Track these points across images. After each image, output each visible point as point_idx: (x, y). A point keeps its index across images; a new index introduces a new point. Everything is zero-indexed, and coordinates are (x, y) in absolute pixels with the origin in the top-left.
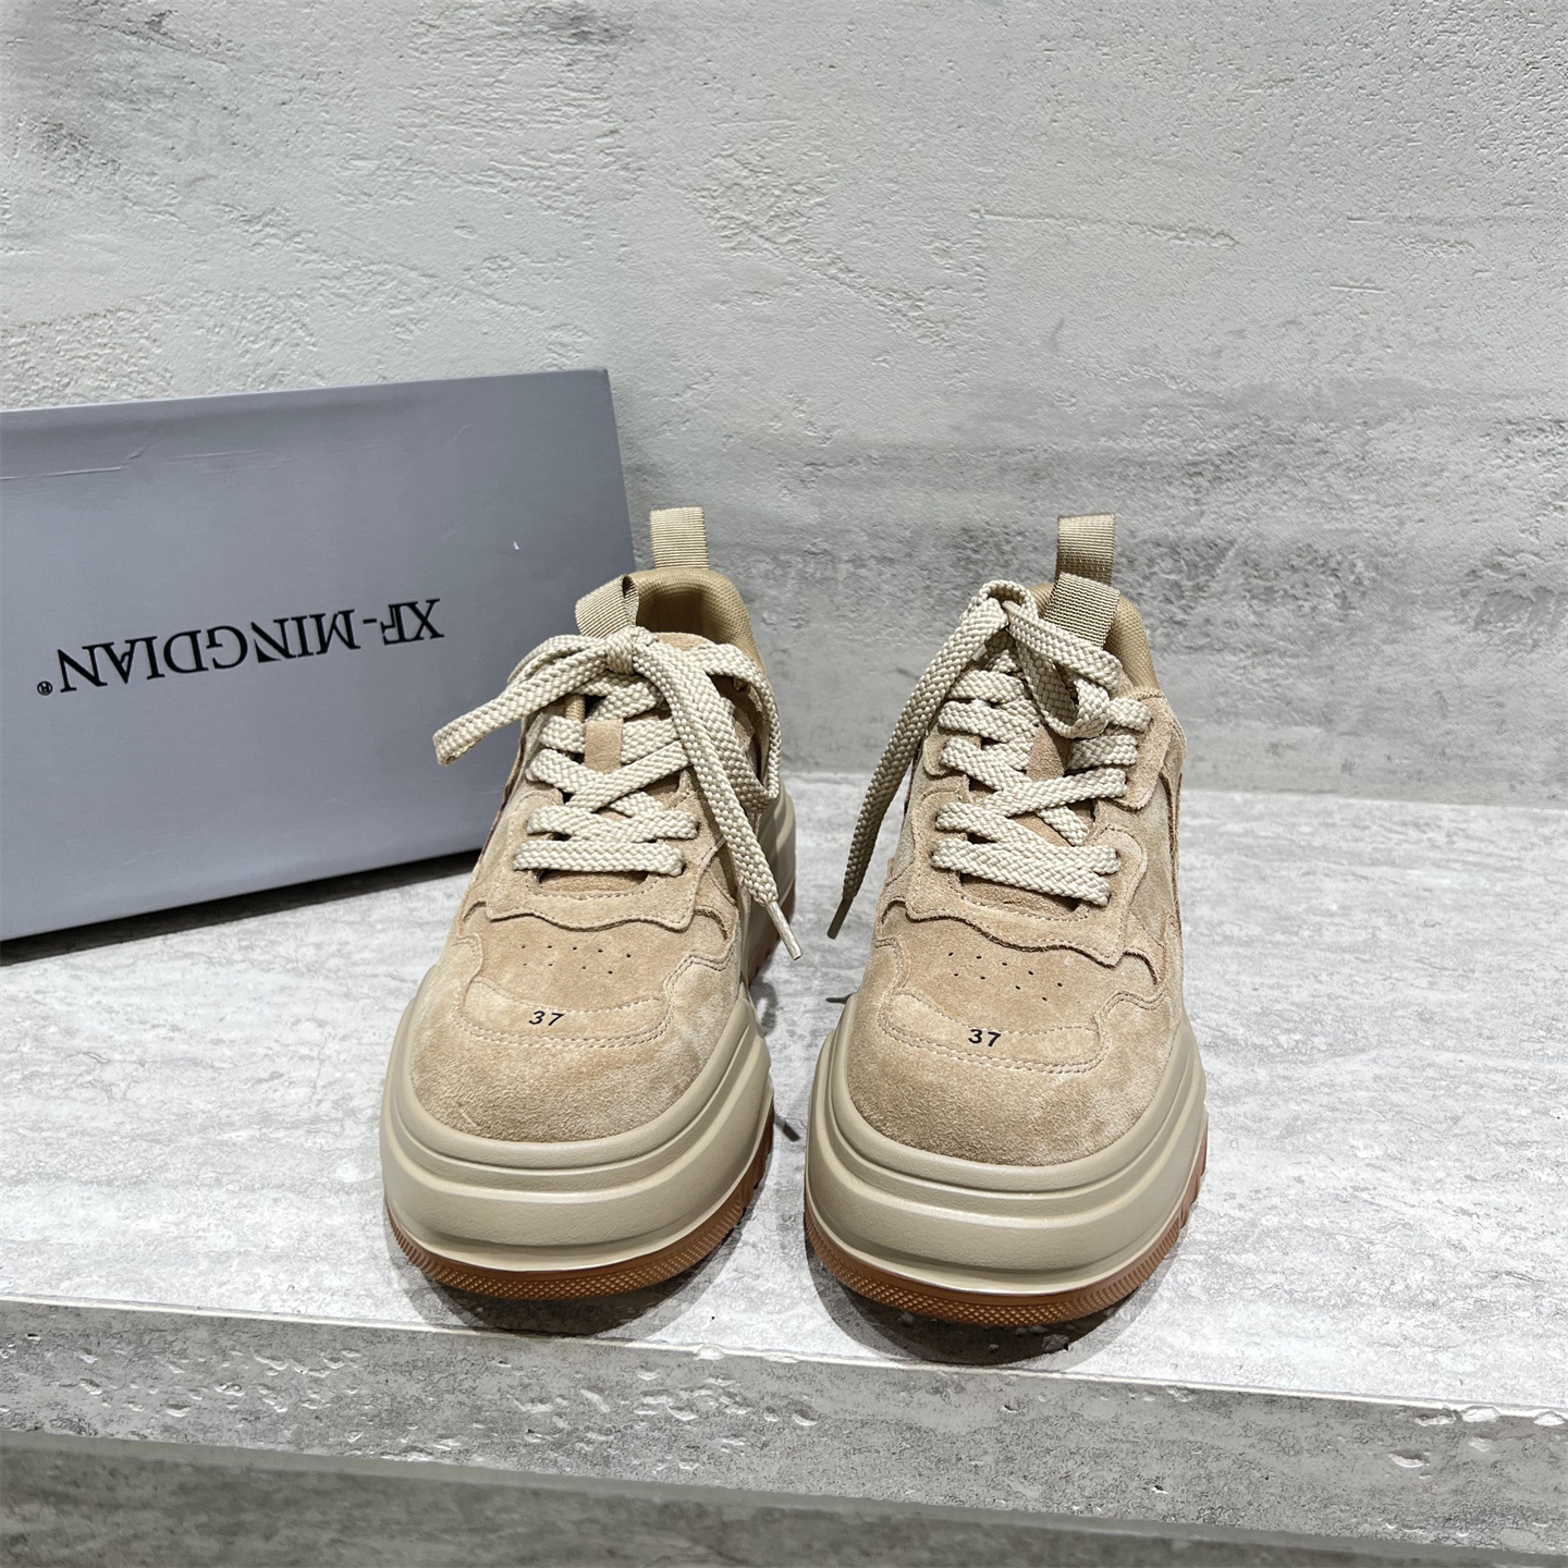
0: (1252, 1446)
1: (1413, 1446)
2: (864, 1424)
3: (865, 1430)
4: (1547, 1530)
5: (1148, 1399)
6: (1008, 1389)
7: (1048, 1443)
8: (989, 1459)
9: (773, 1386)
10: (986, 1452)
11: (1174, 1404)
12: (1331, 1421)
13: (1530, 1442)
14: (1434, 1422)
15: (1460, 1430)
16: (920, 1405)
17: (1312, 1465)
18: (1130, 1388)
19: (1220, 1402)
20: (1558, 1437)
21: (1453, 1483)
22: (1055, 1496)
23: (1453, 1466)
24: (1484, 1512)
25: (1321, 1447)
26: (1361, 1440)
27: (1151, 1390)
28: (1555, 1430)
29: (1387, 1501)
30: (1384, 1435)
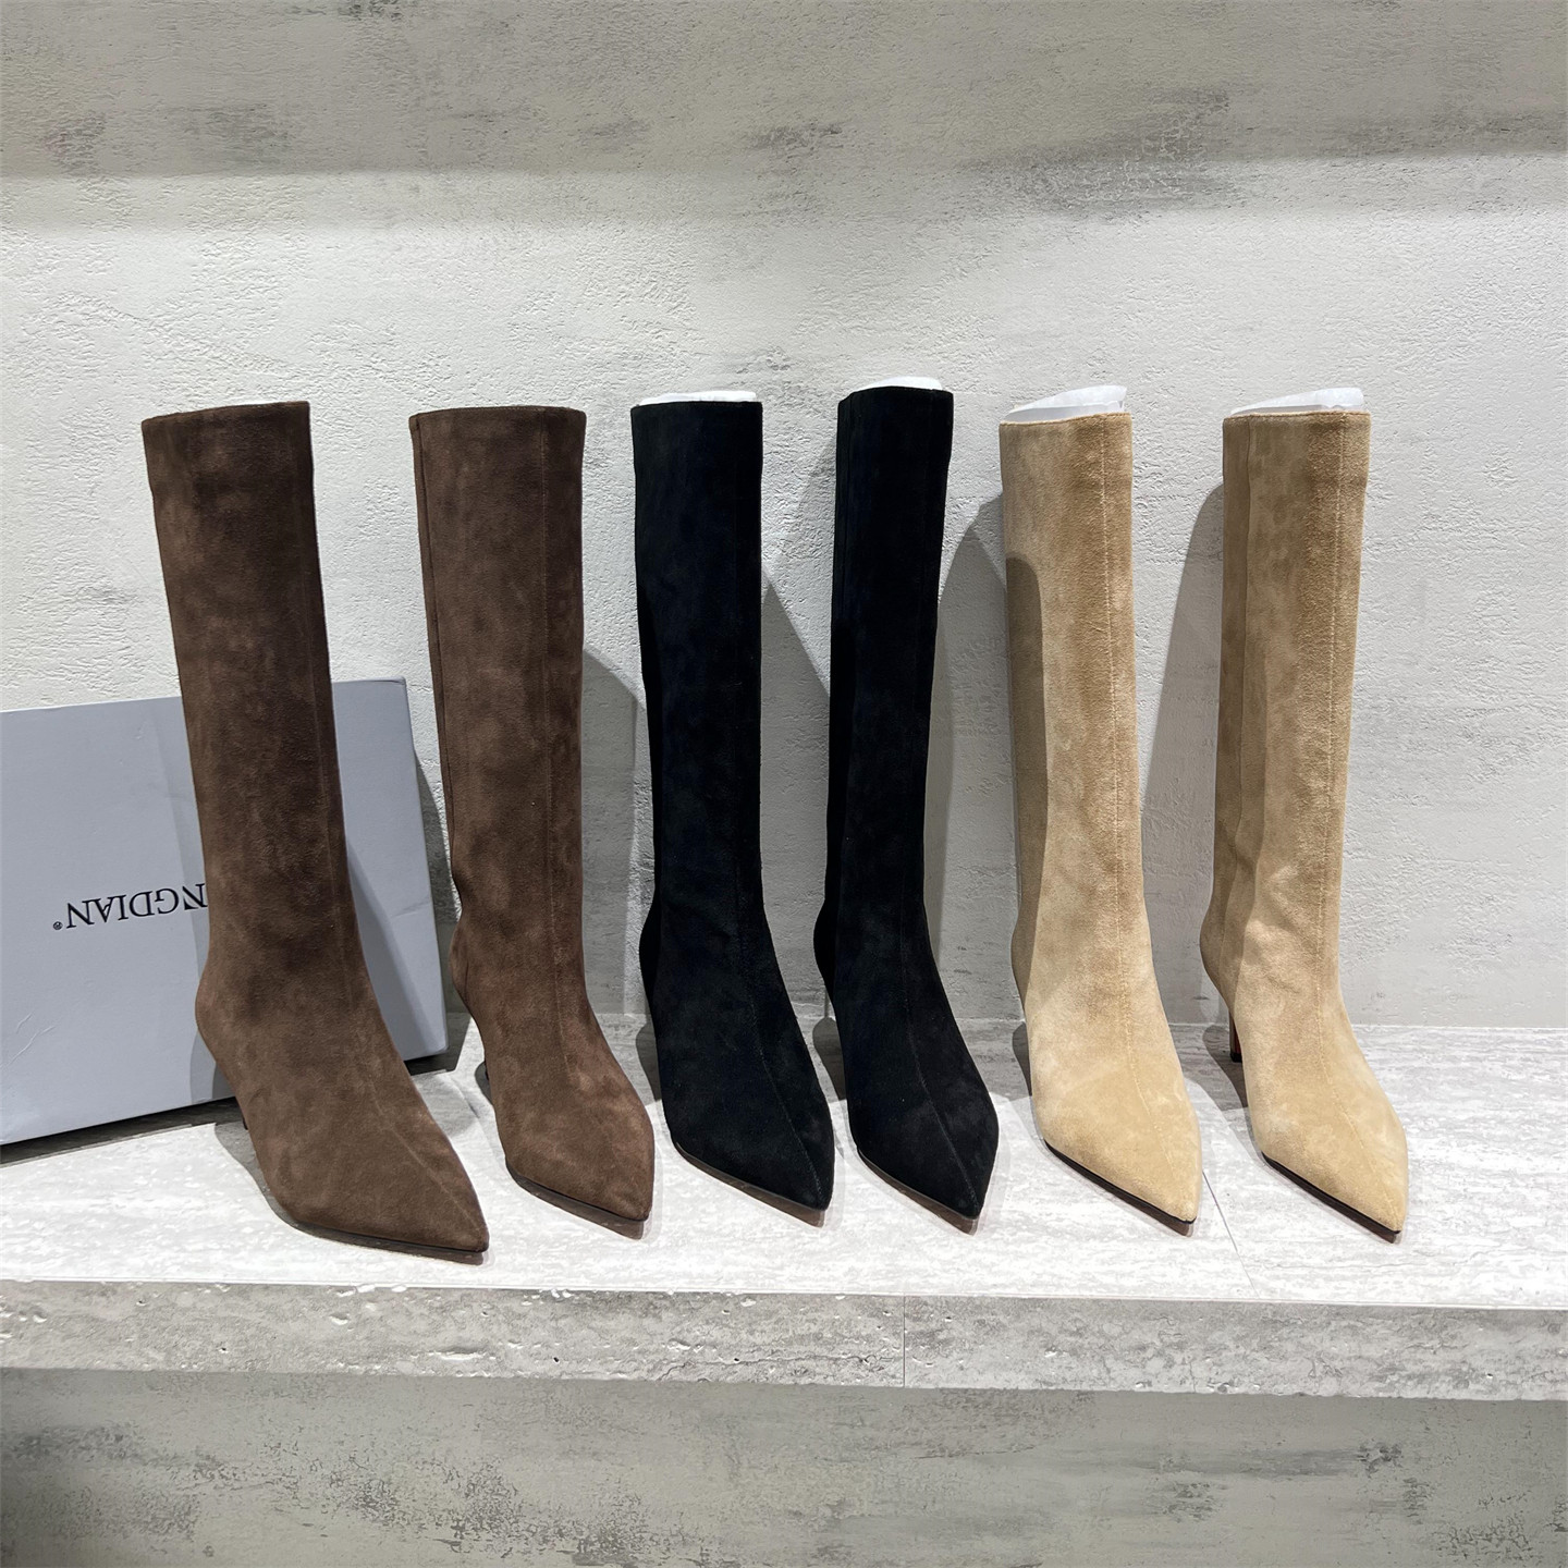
0: (263, 1317)
1: (339, 1310)
2: (70, 1318)
3: (71, 1322)
4: (419, 1359)
5: (208, 1291)
6: (139, 1290)
7: (163, 1324)
8: (135, 1336)
9: (22, 1297)
10: (133, 1333)
11: (220, 1294)
12: (298, 1298)
13: (394, 1303)
14: (346, 1294)
15: (360, 1299)
16: (97, 1303)
17: (296, 1327)
18: (198, 1285)
19: (242, 1290)
20: (407, 1299)
21: (365, 1333)
22: (173, 1359)
23: (364, 1322)
24: (384, 1351)
25: (296, 1315)
26: (314, 1308)
27: (208, 1285)
28: (403, 1293)
29: (336, 1347)
30: (324, 1304)
